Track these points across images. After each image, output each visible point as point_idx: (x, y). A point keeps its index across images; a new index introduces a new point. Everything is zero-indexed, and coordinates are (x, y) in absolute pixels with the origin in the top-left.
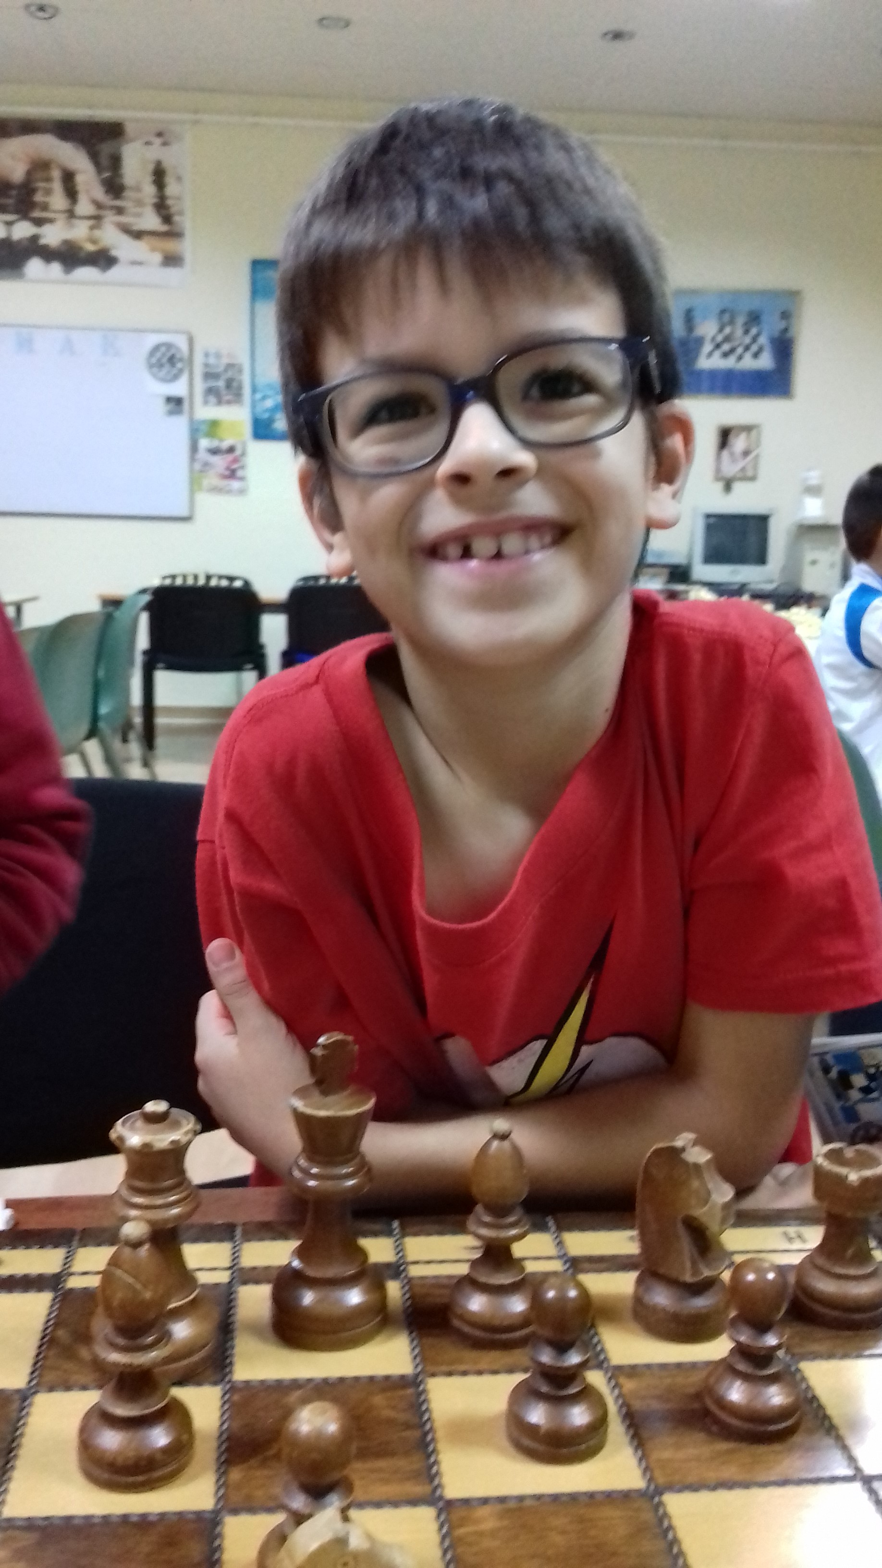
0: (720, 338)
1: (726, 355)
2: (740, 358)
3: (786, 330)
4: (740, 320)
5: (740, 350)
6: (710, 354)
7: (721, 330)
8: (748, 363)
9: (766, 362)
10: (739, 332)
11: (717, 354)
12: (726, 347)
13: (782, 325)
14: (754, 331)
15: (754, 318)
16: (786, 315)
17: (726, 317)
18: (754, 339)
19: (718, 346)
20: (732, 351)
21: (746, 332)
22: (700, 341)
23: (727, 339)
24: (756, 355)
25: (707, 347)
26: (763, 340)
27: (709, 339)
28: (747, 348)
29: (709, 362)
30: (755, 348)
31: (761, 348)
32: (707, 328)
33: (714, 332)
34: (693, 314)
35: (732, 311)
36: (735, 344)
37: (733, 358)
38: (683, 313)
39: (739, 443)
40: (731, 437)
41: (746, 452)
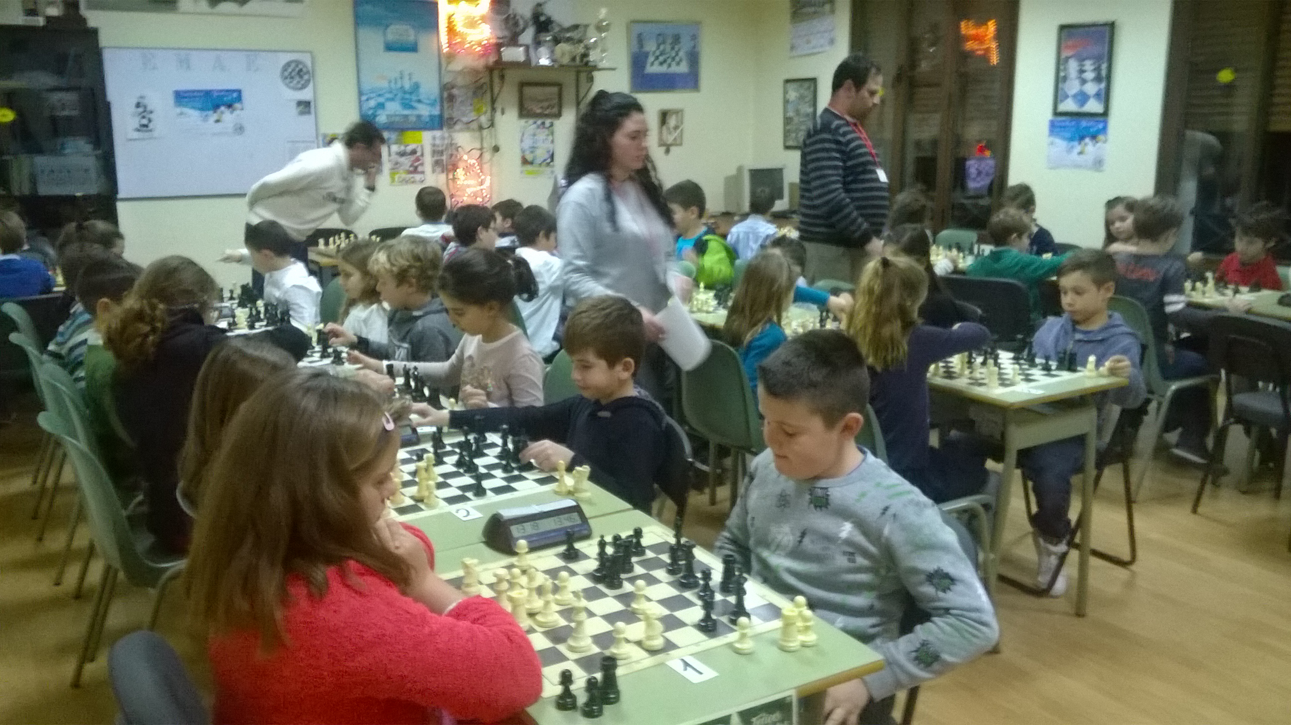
0: (658, 53)
1: (661, 64)
2: (670, 66)
3: (694, 47)
4: (669, 41)
5: (669, 61)
6: (652, 64)
7: (658, 48)
8: (675, 69)
9: (684, 67)
10: (668, 47)
11: (657, 63)
12: (661, 59)
13: (692, 43)
14: (676, 49)
15: (677, 39)
16: (694, 37)
17: (661, 39)
18: (677, 54)
19: (657, 58)
20: (665, 61)
21: (673, 48)
22: (646, 55)
23: (662, 54)
24: (678, 64)
25: (651, 59)
26: (681, 54)
27: (651, 53)
28: (673, 59)
29: (653, 68)
30: (677, 59)
31: (681, 60)
32: (651, 46)
33: (654, 49)
34: (641, 36)
35: (663, 36)
36: (666, 56)
37: (666, 65)
38: (637, 36)
39: (672, 121)
40: (667, 117)
41: (676, 128)
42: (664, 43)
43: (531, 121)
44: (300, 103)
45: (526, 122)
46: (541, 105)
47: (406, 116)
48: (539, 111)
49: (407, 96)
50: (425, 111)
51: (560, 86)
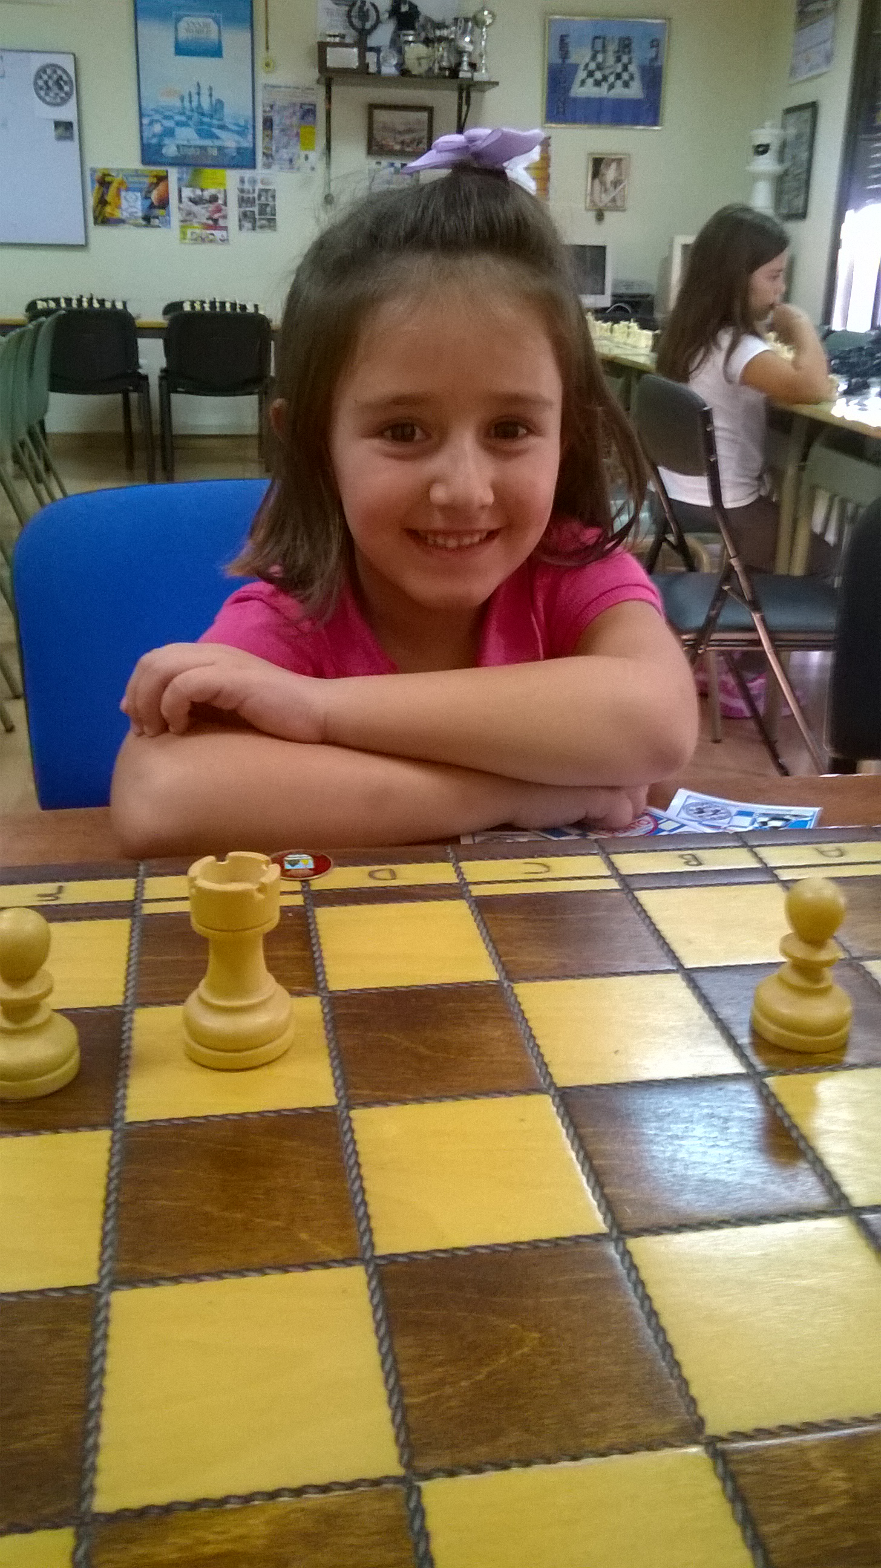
0: (592, 65)
1: (597, 83)
2: (612, 87)
3: (656, 58)
4: (612, 48)
5: (612, 79)
6: (583, 83)
7: (594, 58)
8: (619, 92)
9: (636, 91)
10: (611, 60)
11: (590, 81)
12: (599, 75)
13: (652, 53)
14: (625, 59)
15: (625, 45)
16: (655, 44)
17: (598, 45)
18: (625, 68)
19: (591, 74)
20: (605, 78)
21: (619, 60)
22: (573, 70)
23: (599, 68)
24: (626, 85)
25: (582, 74)
26: (632, 68)
27: (582, 67)
28: (618, 76)
29: (583, 90)
30: (625, 76)
31: (632, 77)
32: (580, 56)
33: (587, 59)
34: (567, 40)
35: (604, 38)
36: (607, 72)
37: (605, 86)
38: (558, 38)
39: (610, 174)
40: (602, 166)
41: (616, 183)
42: (604, 50)
43: (385, 162)
44: (57, 124)
45: (379, 163)
46: (400, 138)
47: (203, 148)
48: (398, 147)
49: (206, 120)
50: (230, 142)
51: (430, 110)
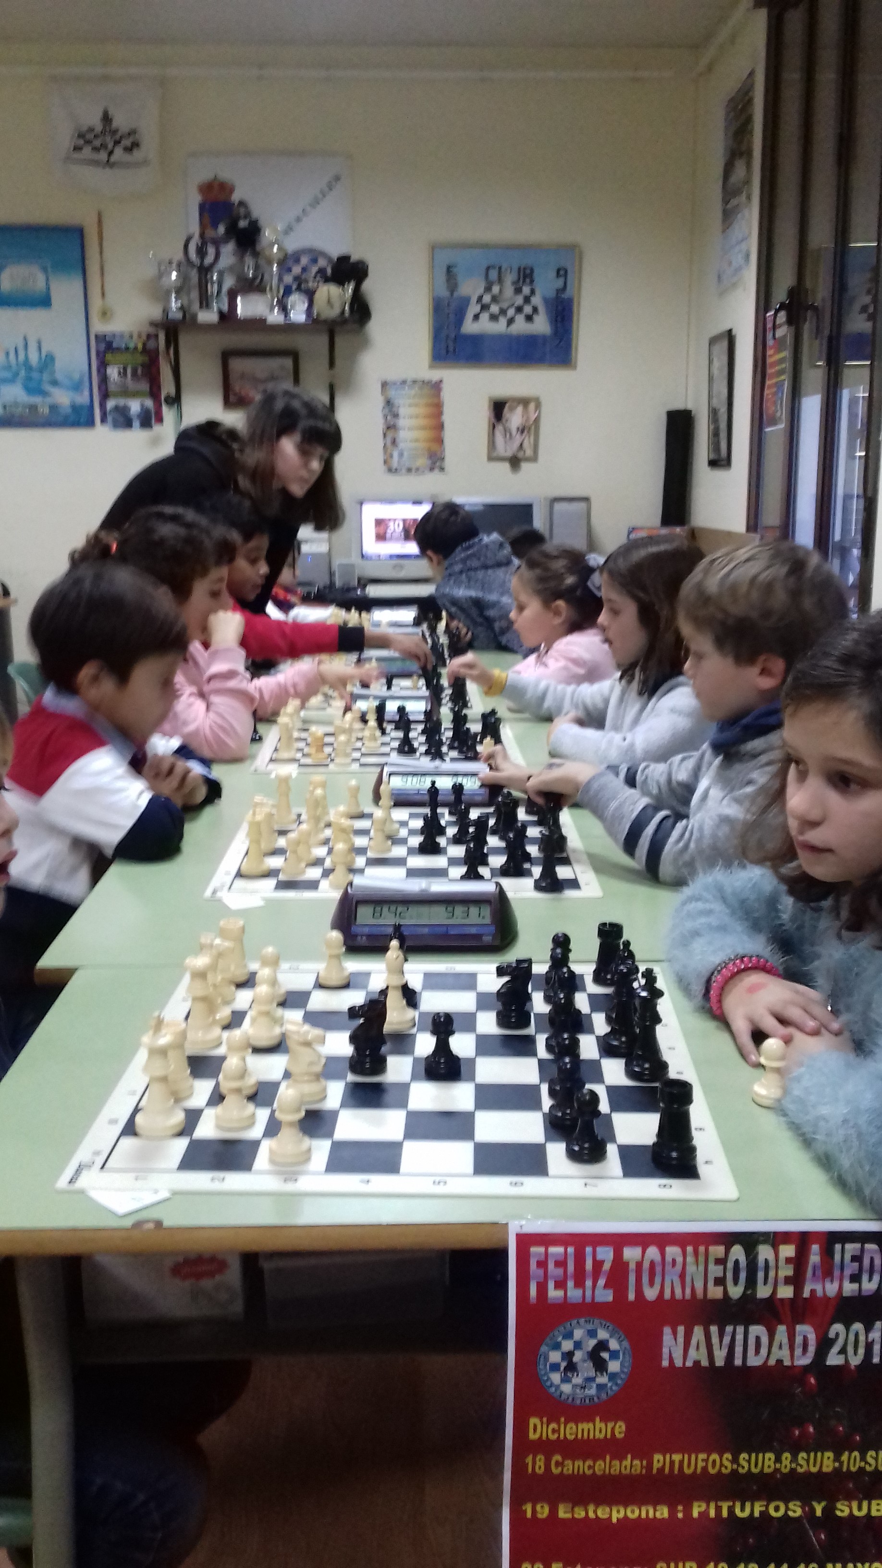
0: (487, 299)
1: (494, 318)
2: (511, 321)
3: (564, 289)
4: (509, 279)
5: (511, 312)
6: (476, 317)
7: (488, 289)
8: (520, 326)
9: (542, 325)
10: (509, 290)
11: (485, 316)
12: (494, 308)
13: (560, 283)
14: (526, 290)
15: (526, 275)
16: (562, 273)
17: (493, 275)
18: (527, 300)
19: (486, 307)
20: (502, 312)
21: (518, 291)
22: (465, 303)
23: (495, 299)
24: (529, 318)
25: (474, 308)
26: (536, 300)
27: (474, 300)
28: (519, 310)
29: (477, 326)
30: (528, 309)
31: (535, 310)
32: (472, 287)
33: (481, 290)
34: (455, 270)
35: (500, 268)
36: (505, 305)
37: (503, 321)
38: (445, 270)
39: (515, 418)
40: (505, 411)
41: (523, 430)
42: (500, 280)
47: (33, 407)
49: (35, 375)
50: (63, 398)
51: (295, 355)
